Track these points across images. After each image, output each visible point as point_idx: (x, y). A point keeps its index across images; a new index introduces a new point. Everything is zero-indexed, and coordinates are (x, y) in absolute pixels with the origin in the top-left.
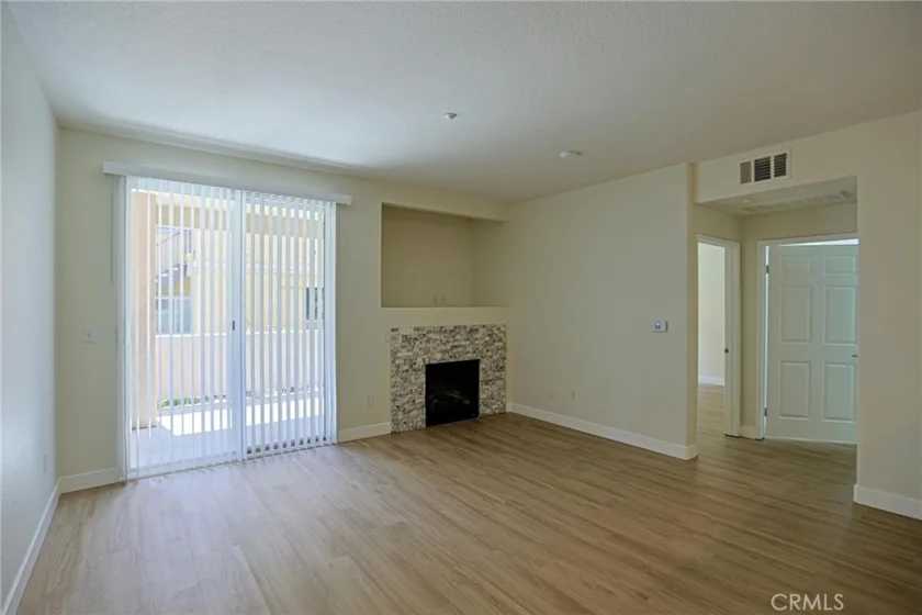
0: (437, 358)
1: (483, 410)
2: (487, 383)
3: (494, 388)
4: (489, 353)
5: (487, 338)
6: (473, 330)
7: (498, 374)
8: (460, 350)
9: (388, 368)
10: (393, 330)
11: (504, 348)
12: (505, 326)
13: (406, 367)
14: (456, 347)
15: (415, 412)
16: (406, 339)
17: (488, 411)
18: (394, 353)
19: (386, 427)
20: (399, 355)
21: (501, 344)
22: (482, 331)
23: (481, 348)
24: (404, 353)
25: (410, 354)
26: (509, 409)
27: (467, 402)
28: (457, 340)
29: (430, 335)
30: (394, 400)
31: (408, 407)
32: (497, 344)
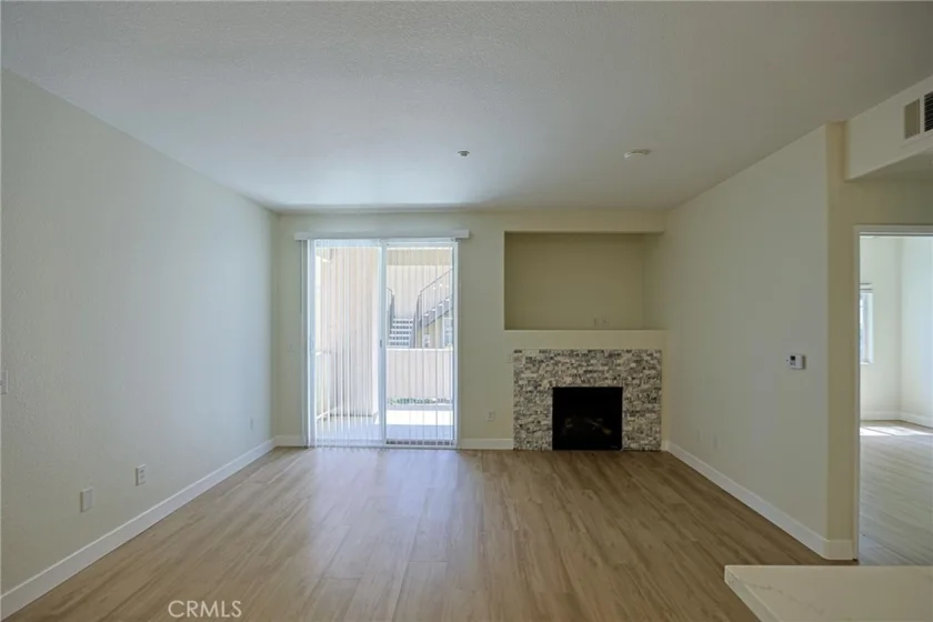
0: (567, 381)
1: (625, 442)
2: (633, 414)
3: (643, 421)
4: (637, 381)
5: (633, 365)
6: (613, 355)
7: (650, 406)
8: (595, 375)
9: (511, 387)
10: (516, 352)
11: (659, 376)
12: (660, 352)
13: (529, 389)
14: (591, 372)
15: (539, 434)
16: (530, 359)
17: (634, 446)
18: (517, 374)
19: (509, 444)
20: (523, 376)
21: (653, 372)
22: (626, 356)
23: (624, 375)
24: (527, 374)
25: (535, 375)
26: (666, 446)
27: (607, 432)
28: (592, 365)
29: (559, 358)
30: (517, 419)
31: (531, 427)
32: (647, 372)
